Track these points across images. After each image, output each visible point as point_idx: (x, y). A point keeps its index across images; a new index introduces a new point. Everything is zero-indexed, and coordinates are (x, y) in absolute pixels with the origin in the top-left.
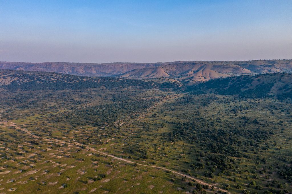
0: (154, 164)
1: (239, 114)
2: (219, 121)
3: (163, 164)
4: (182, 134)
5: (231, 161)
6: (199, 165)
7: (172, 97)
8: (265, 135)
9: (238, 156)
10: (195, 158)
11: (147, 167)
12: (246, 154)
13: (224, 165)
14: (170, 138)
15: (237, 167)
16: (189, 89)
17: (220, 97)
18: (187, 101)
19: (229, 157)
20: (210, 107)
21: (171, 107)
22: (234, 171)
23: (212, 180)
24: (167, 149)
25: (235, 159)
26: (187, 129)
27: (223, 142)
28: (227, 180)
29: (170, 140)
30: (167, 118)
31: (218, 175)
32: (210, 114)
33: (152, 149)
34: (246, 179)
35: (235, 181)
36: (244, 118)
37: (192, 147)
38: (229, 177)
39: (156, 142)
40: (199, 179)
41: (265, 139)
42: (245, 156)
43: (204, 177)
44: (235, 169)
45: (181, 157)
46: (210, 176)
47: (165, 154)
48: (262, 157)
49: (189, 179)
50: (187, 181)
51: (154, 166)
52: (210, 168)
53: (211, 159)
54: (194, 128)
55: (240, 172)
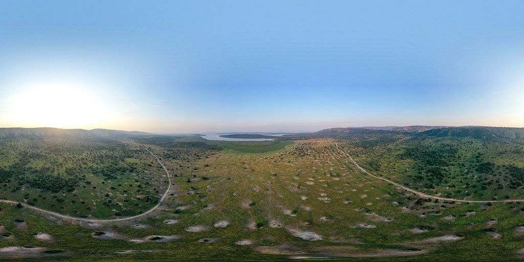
0: (381, 176)
1: (440, 143)
2: (431, 146)
3: (389, 177)
4: (410, 154)
5: (445, 170)
6: (421, 178)
7: (407, 138)
8: (456, 151)
9: (447, 166)
10: (418, 171)
11: (374, 178)
12: (452, 163)
13: (441, 175)
14: (402, 157)
15: (450, 174)
16: (416, 135)
17: (430, 137)
18: (415, 139)
19: (442, 167)
20: (425, 141)
21: (407, 141)
22: (449, 178)
23: (434, 190)
24: (397, 165)
25: (446, 168)
26: (414, 151)
27: (436, 158)
28: (448, 188)
29: (401, 158)
30: (403, 146)
31: (438, 185)
32: (426, 143)
33: (386, 165)
34: (461, 182)
35: (454, 186)
36: (442, 144)
37: (416, 163)
38: (449, 184)
39: (391, 160)
40: (421, 191)
41: (456, 153)
42: (451, 165)
43: (426, 189)
44: (449, 176)
45: (406, 172)
46: (431, 187)
47: (394, 169)
48: (461, 163)
49: (410, 192)
50: (408, 195)
51: (381, 178)
52: (430, 180)
53: (429, 171)
54: (417, 151)
55: (454, 178)
